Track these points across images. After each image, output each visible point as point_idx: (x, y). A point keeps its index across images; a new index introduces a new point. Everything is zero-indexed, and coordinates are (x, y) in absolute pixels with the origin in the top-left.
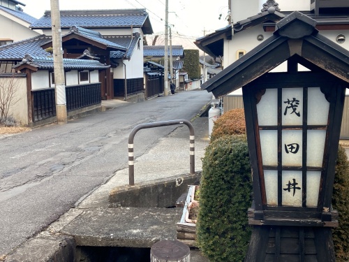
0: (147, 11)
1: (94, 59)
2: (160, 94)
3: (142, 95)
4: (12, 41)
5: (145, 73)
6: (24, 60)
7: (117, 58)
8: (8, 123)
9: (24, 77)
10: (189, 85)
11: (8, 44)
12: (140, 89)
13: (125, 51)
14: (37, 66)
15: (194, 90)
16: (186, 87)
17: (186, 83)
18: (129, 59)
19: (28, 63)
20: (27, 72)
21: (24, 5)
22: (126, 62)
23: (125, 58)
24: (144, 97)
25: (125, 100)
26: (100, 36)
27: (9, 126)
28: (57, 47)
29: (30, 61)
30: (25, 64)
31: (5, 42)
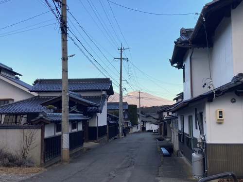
0: (111, 80)
1: (80, 113)
2: (116, 137)
3: (106, 137)
4: (13, 100)
5: (108, 122)
6: (41, 115)
7: (92, 112)
8: (28, 164)
9: (40, 128)
10: (131, 129)
11: (10, 102)
12: (105, 134)
13: (97, 107)
14: (49, 120)
15: (134, 133)
16: (129, 131)
17: (129, 128)
18: (101, 112)
19: (44, 117)
20: (42, 124)
21: (21, 75)
22: (98, 114)
23: (98, 112)
24: (107, 139)
25: (97, 142)
26: (80, 96)
27: (29, 167)
28: (65, 105)
29: (45, 116)
30: (41, 118)
31: (7, 100)
